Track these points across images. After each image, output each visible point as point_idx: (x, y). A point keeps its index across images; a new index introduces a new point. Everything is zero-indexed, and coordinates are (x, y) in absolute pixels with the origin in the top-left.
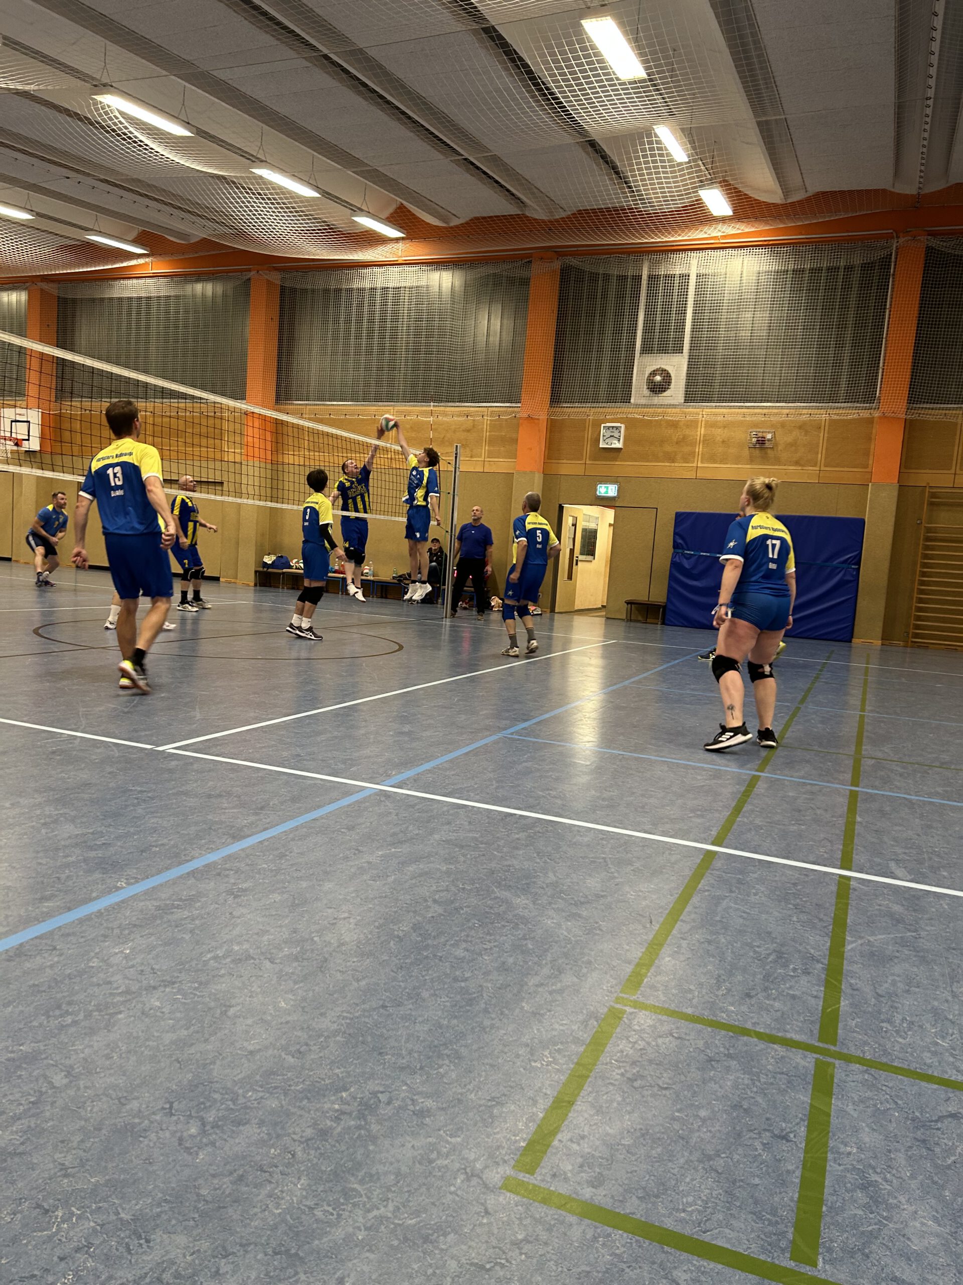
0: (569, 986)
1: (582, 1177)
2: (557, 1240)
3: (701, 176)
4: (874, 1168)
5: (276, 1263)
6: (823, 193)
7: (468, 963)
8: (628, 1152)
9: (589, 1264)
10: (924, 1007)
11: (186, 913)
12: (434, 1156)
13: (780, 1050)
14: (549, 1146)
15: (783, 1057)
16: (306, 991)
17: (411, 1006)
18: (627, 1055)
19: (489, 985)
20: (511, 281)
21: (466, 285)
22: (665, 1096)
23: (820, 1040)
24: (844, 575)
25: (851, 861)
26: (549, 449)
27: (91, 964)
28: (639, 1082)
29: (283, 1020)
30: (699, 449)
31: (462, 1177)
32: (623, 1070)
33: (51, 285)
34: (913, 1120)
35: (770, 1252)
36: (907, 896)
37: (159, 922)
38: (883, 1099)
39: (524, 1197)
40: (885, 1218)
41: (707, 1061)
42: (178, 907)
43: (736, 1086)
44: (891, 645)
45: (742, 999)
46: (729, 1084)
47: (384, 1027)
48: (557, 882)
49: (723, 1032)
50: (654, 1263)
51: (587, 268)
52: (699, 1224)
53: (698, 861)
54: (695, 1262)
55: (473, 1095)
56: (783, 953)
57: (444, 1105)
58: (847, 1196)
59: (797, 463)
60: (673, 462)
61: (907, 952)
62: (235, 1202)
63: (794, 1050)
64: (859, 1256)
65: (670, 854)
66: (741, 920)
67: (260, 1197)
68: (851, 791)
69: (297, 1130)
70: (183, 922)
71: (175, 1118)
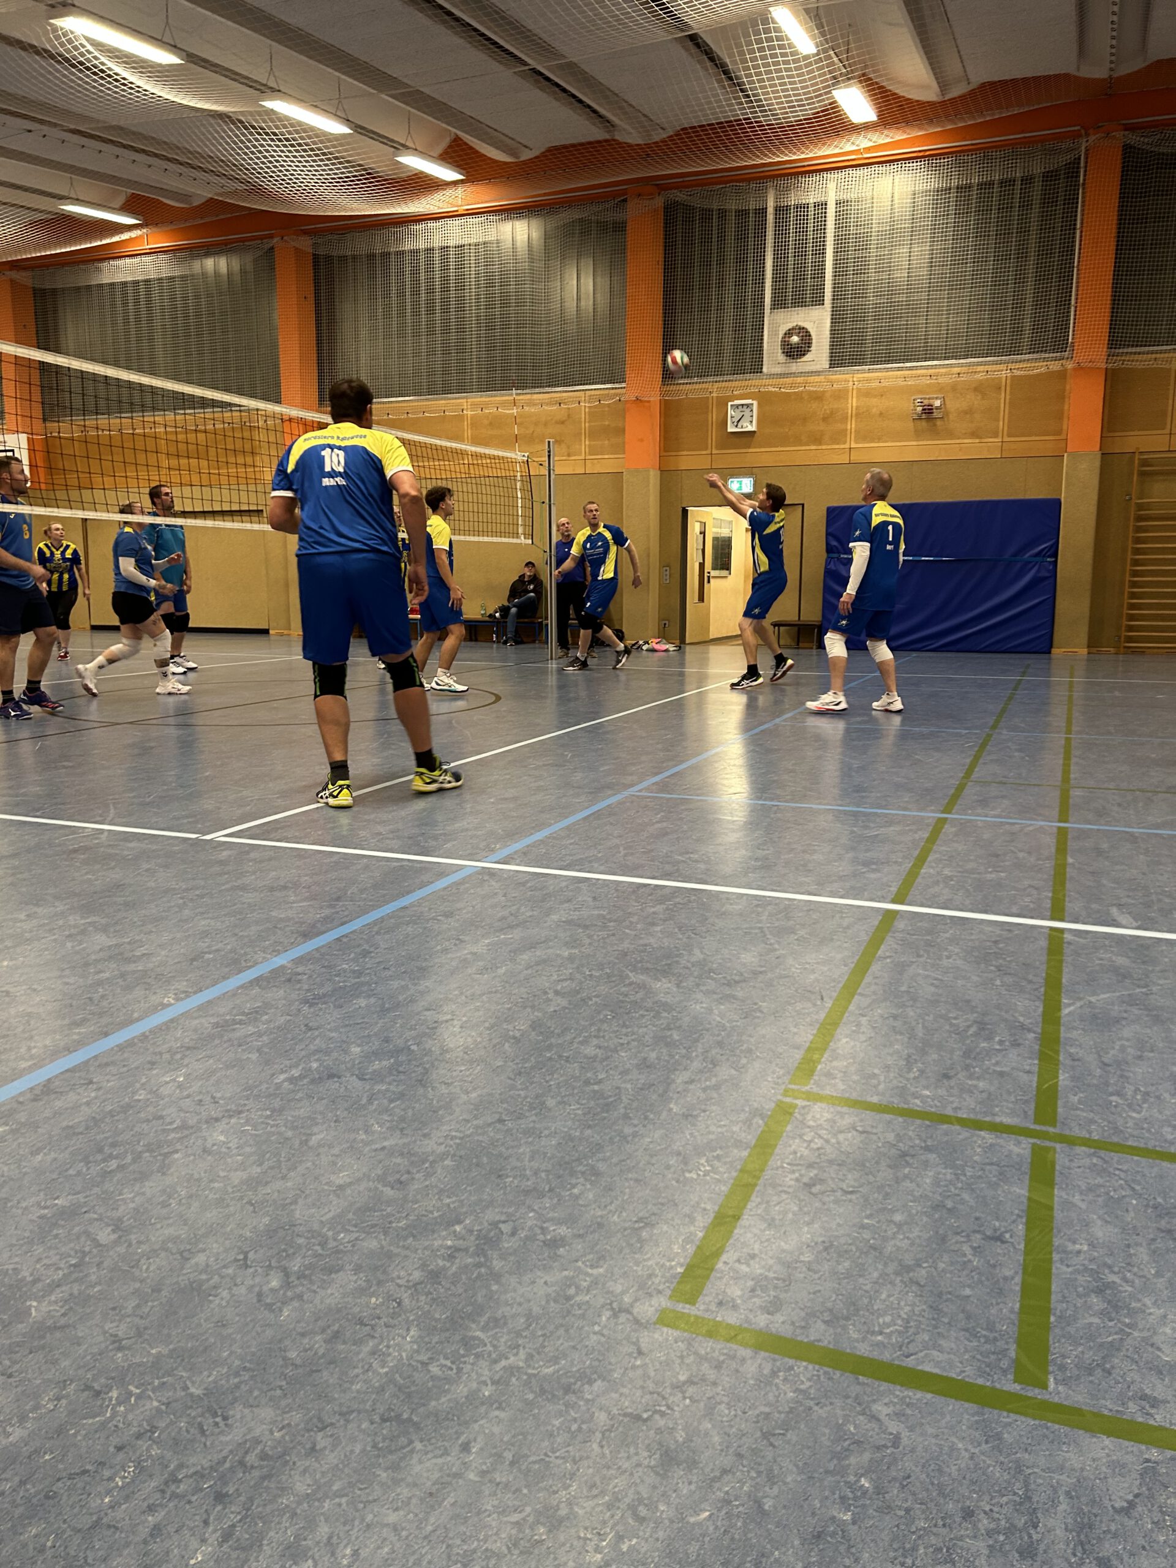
0: (726, 1080)
1: (755, 1303)
2: (727, 1379)
3: (834, 70)
4: (1110, 1267)
5: (385, 1432)
6: (992, 84)
7: (601, 1062)
8: (809, 1269)
9: (768, 1404)
10: (1161, 1074)
11: (251, 1029)
12: (572, 1291)
13: (988, 1137)
14: (712, 1270)
15: (991, 1145)
16: (404, 1110)
17: (534, 1118)
18: (802, 1156)
19: (629, 1086)
20: (603, 227)
21: (546, 237)
22: (850, 1201)
23: (1036, 1121)
24: (1038, 571)
25: (1063, 910)
26: (666, 438)
27: (137, 1097)
28: (818, 1187)
29: (378, 1146)
30: (852, 425)
31: (608, 1313)
32: (797, 1175)
33: (24, 274)
34: (1155, 1207)
35: (989, 1375)
36: (1133, 946)
37: (217, 1041)
38: (1116, 1184)
39: (685, 1331)
40: (1127, 1325)
41: (901, 1156)
42: (240, 1022)
43: (936, 1183)
44: (1099, 653)
45: (939, 1080)
46: (928, 1181)
47: (503, 1144)
48: (705, 960)
49: (918, 1122)
50: (847, 1397)
51: (697, 202)
52: (901, 1347)
53: (876, 923)
54: (898, 1393)
55: (615, 1217)
56: (986, 1024)
57: (581, 1232)
58: (1079, 1302)
59: (974, 434)
60: (820, 444)
61: (1137, 1012)
62: (330, 1363)
63: (1005, 1135)
64: (1099, 1372)
65: (842, 917)
66: (933, 989)
67: (360, 1357)
68: (1059, 828)
69: (402, 1273)
70: (249, 1040)
71: (252, 1270)
